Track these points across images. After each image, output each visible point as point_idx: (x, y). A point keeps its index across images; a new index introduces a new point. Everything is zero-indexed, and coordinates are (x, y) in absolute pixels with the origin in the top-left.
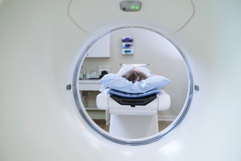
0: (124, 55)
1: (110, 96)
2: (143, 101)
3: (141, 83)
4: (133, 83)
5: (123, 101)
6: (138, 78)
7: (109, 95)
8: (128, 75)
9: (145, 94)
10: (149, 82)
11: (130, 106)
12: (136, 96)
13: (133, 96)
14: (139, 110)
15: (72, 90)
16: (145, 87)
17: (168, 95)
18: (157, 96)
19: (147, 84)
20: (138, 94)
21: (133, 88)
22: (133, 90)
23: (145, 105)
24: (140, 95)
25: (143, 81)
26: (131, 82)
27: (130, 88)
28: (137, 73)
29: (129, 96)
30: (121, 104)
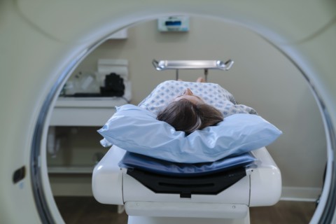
0: (163, 33)
1: (128, 173)
2: (212, 185)
3: (207, 135)
4: (187, 134)
5: (160, 184)
6: (200, 122)
7: (125, 170)
8: (174, 114)
9: (215, 166)
10: (226, 134)
11: (178, 196)
12: (192, 171)
13: (186, 171)
14: (200, 204)
15: (27, 181)
16: (217, 146)
17: (275, 168)
18: (248, 171)
19: (221, 139)
20: (199, 165)
21: (185, 149)
22: (185, 154)
23: (215, 193)
24: (203, 169)
25: (212, 129)
26: (182, 133)
27: (179, 149)
28: (195, 107)
29: (175, 170)
30: (156, 191)
